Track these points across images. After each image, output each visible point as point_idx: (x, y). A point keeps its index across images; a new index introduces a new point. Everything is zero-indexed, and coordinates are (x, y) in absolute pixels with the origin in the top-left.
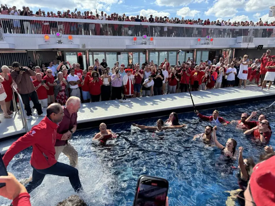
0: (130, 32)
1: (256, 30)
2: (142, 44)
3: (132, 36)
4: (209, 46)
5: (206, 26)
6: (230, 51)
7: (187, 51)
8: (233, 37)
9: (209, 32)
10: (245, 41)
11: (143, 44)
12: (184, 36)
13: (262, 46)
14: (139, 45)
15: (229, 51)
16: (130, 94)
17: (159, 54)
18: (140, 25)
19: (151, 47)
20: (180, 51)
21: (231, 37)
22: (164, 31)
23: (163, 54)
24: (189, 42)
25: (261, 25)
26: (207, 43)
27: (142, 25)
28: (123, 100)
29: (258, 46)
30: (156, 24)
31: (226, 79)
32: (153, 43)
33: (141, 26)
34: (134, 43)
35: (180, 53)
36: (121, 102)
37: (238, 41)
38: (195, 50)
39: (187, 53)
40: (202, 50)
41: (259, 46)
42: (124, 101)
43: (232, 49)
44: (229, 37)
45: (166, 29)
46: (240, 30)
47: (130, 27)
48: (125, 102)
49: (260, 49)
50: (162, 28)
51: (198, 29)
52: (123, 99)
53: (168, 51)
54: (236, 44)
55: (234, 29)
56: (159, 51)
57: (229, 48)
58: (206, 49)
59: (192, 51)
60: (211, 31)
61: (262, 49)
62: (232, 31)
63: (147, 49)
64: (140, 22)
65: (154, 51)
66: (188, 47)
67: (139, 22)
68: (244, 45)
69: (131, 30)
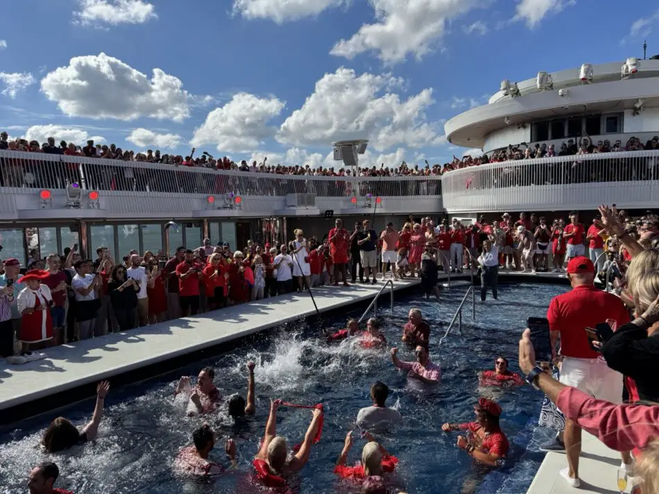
0: (30, 177)
1: (317, 183)
2: (68, 206)
3: (35, 187)
4: (236, 213)
5: (220, 172)
6: (278, 222)
7: (187, 223)
8: (278, 194)
9: (230, 183)
10: (302, 202)
11: (70, 206)
12: (176, 191)
13: (332, 211)
14: (59, 208)
15: (276, 221)
16: (44, 338)
17: (116, 230)
18: (58, 160)
19: (92, 214)
20: (171, 222)
21: (274, 194)
22: (126, 177)
23: (128, 231)
24: (191, 204)
25: (324, 175)
26: (229, 206)
27: (65, 161)
28: (21, 357)
29: (324, 212)
30: (103, 161)
31: (276, 279)
32: (98, 204)
33: (61, 164)
34: (43, 205)
35: (170, 227)
36: (14, 364)
37: (289, 204)
38: (206, 220)
39: (188, 227)
40: (220, 220)
41: (327, 211)
42: (24, 359)
43: (281, 218)
44: (272, 195)
45: (129, 175)
46: (290, 181)
47: (28, 165)
48: (28, 362)
49: (328, 217)
50: (121, 170)
51: (205, 176)
52: (22, 354)
53: (141, 223)
54: (287, 208)
55: (279, 180)
56: (116, 223)
57: (275, 217)
58: (229, 218)
59: (199, 222)
60: (234, 181)
61: (331, 217)
62: (276, 183)
63: (83, 219)
64: (58, 155)
65: (102, 222)
66: (189, 215)
67: (55, 155)
68: (301, 211)
69: (32, 172)
